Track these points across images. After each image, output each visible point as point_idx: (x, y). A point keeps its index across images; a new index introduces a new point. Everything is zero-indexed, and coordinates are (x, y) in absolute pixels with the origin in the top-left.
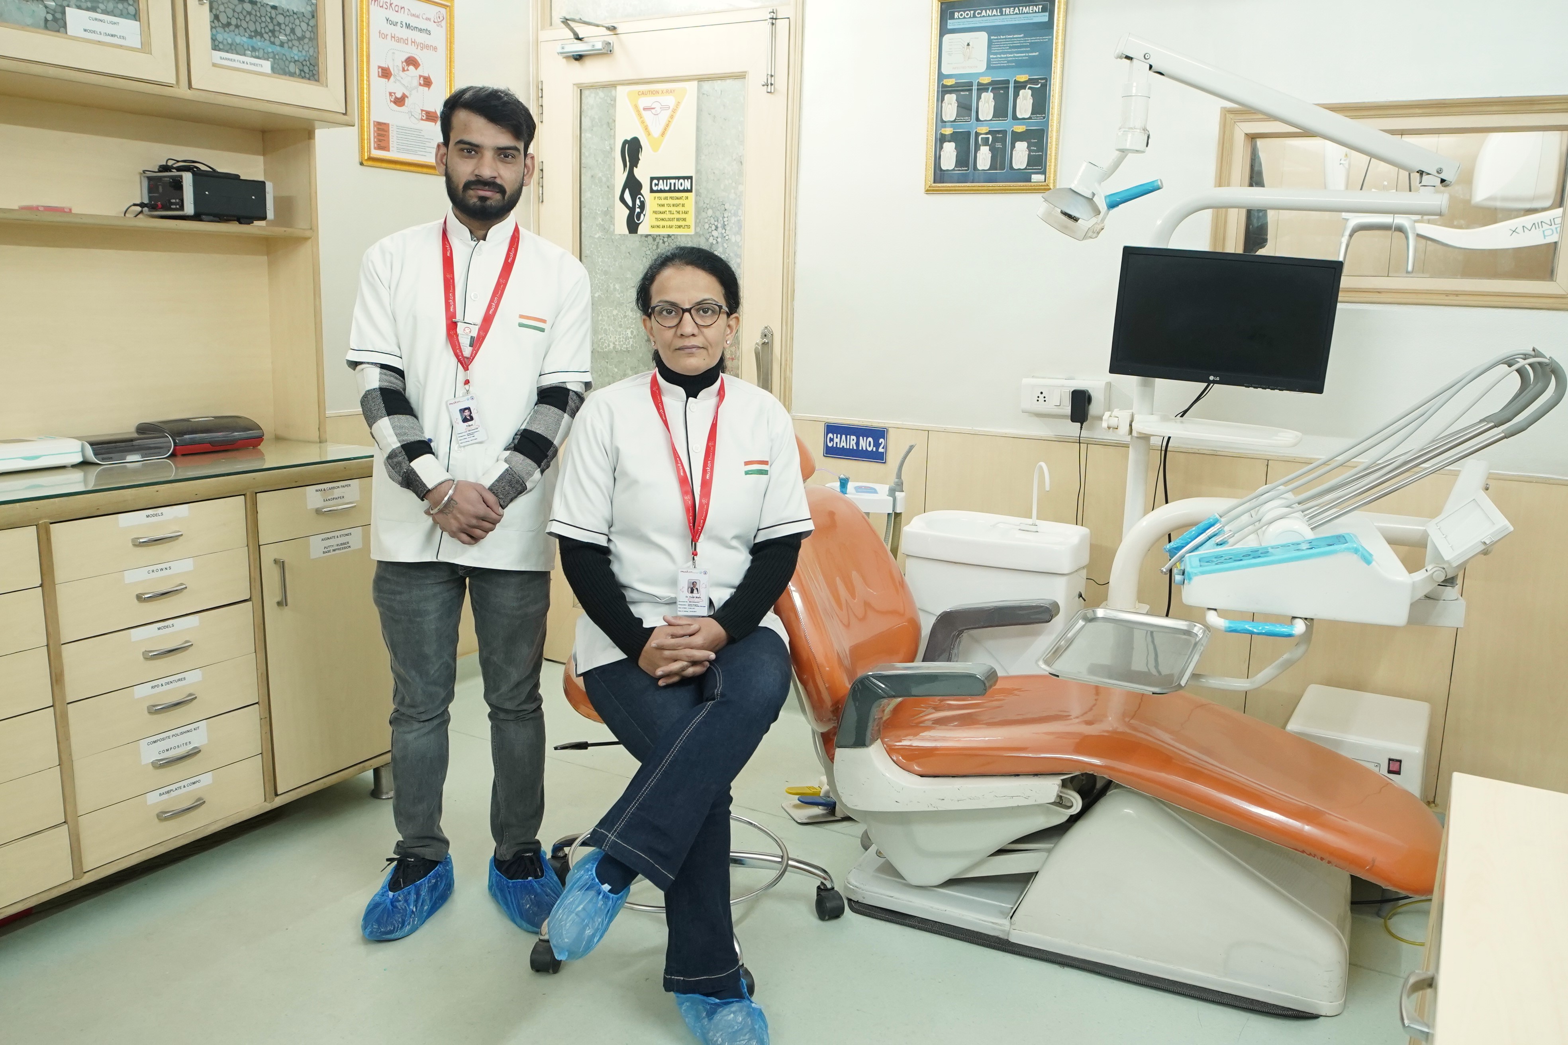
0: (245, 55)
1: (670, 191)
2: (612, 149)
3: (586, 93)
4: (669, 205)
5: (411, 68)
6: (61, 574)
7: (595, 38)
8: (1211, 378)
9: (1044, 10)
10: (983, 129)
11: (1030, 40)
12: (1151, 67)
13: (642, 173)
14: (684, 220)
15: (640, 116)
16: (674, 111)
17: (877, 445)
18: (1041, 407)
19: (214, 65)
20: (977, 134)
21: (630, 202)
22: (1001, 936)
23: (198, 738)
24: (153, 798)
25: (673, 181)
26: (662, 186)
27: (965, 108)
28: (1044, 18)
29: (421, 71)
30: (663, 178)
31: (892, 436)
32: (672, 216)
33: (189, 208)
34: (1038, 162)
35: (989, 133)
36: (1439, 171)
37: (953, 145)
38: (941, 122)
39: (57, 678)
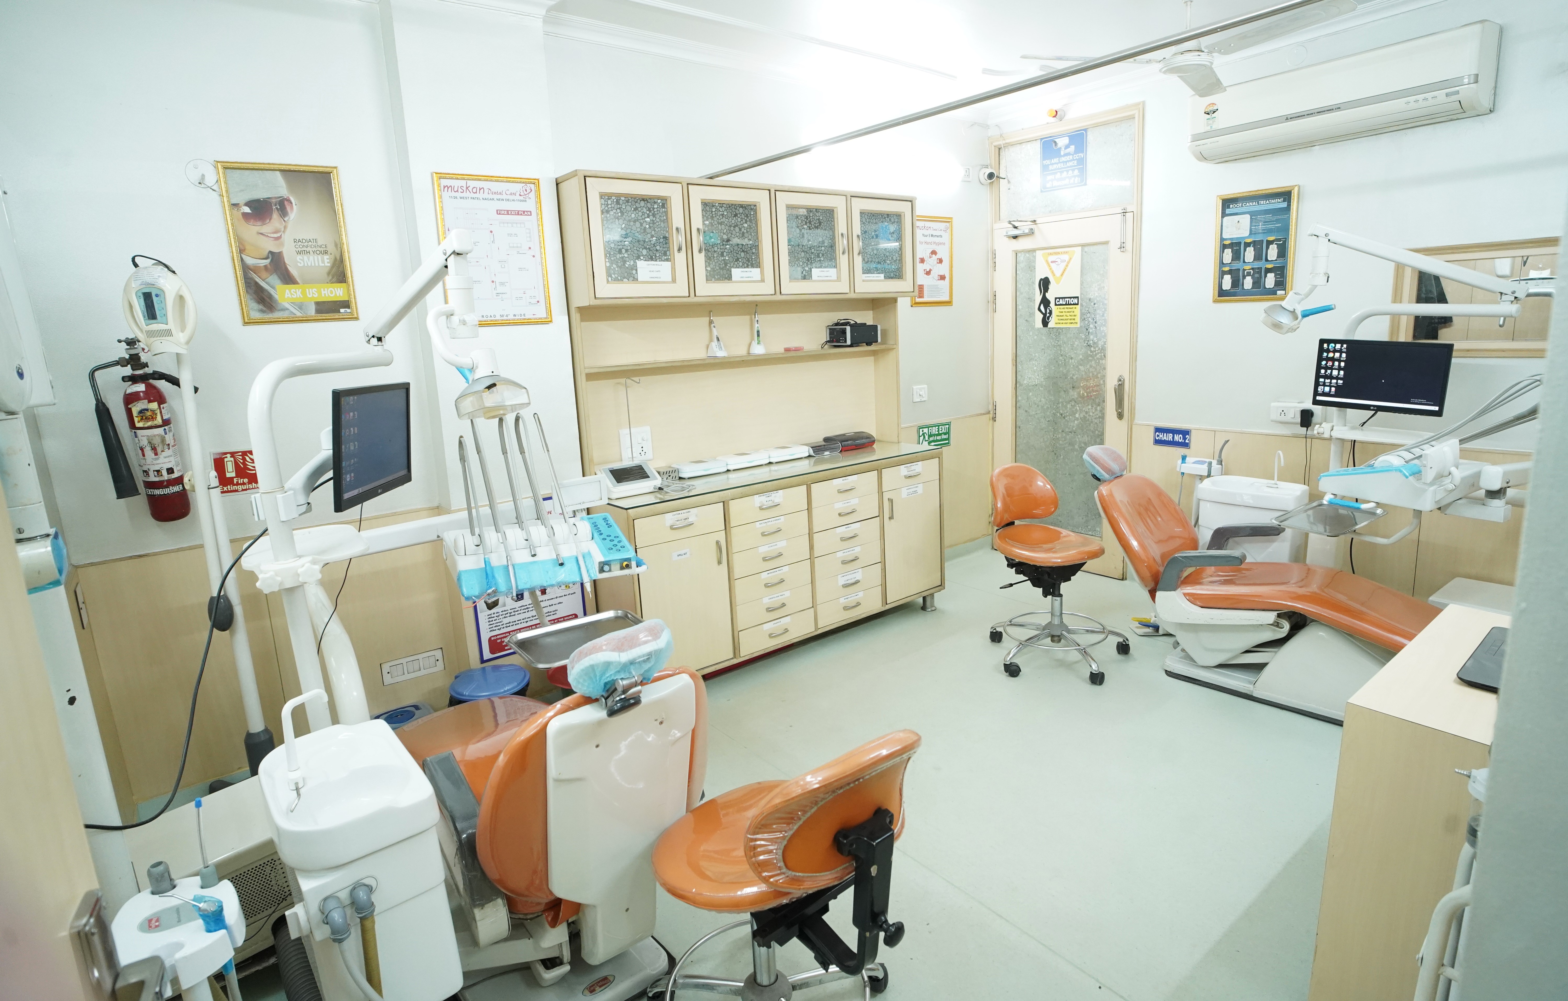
0: (874, 273)
1: (1066, 304)
2: (1033, 283)
3: (1019, 255)
4: (1065, 312)
5: (934, 255)
6: (814, 505)
7: (1024, 228)
9: (1284, 201)
10: (1247, 267)
11: (1276, 217)
13: (1050, 296)
14: (1074, 319)
15: (1049, 266)
16: (1068, 263)
17: (1185, 439)
18: (1283, 418)
19: (863, 281)
20: (1244, 270)
21: (1043, 311)
22: (1247, 692)
23: (858, 576)
24: (842, 600)
25: (1067, 299)
26: (1061, 302)
27: (1237, 256)
28: (1285, 205)
29: (938, 256)
30: (1062, 298)
31: (1193, 433)
32: (1067, 318)
33: (849, 342)
34: (1281, 284)
35: (1253, 269)
36: (1514, 293)
37: (1230, 276)
38: (1222, 264)
39: (811, 547)
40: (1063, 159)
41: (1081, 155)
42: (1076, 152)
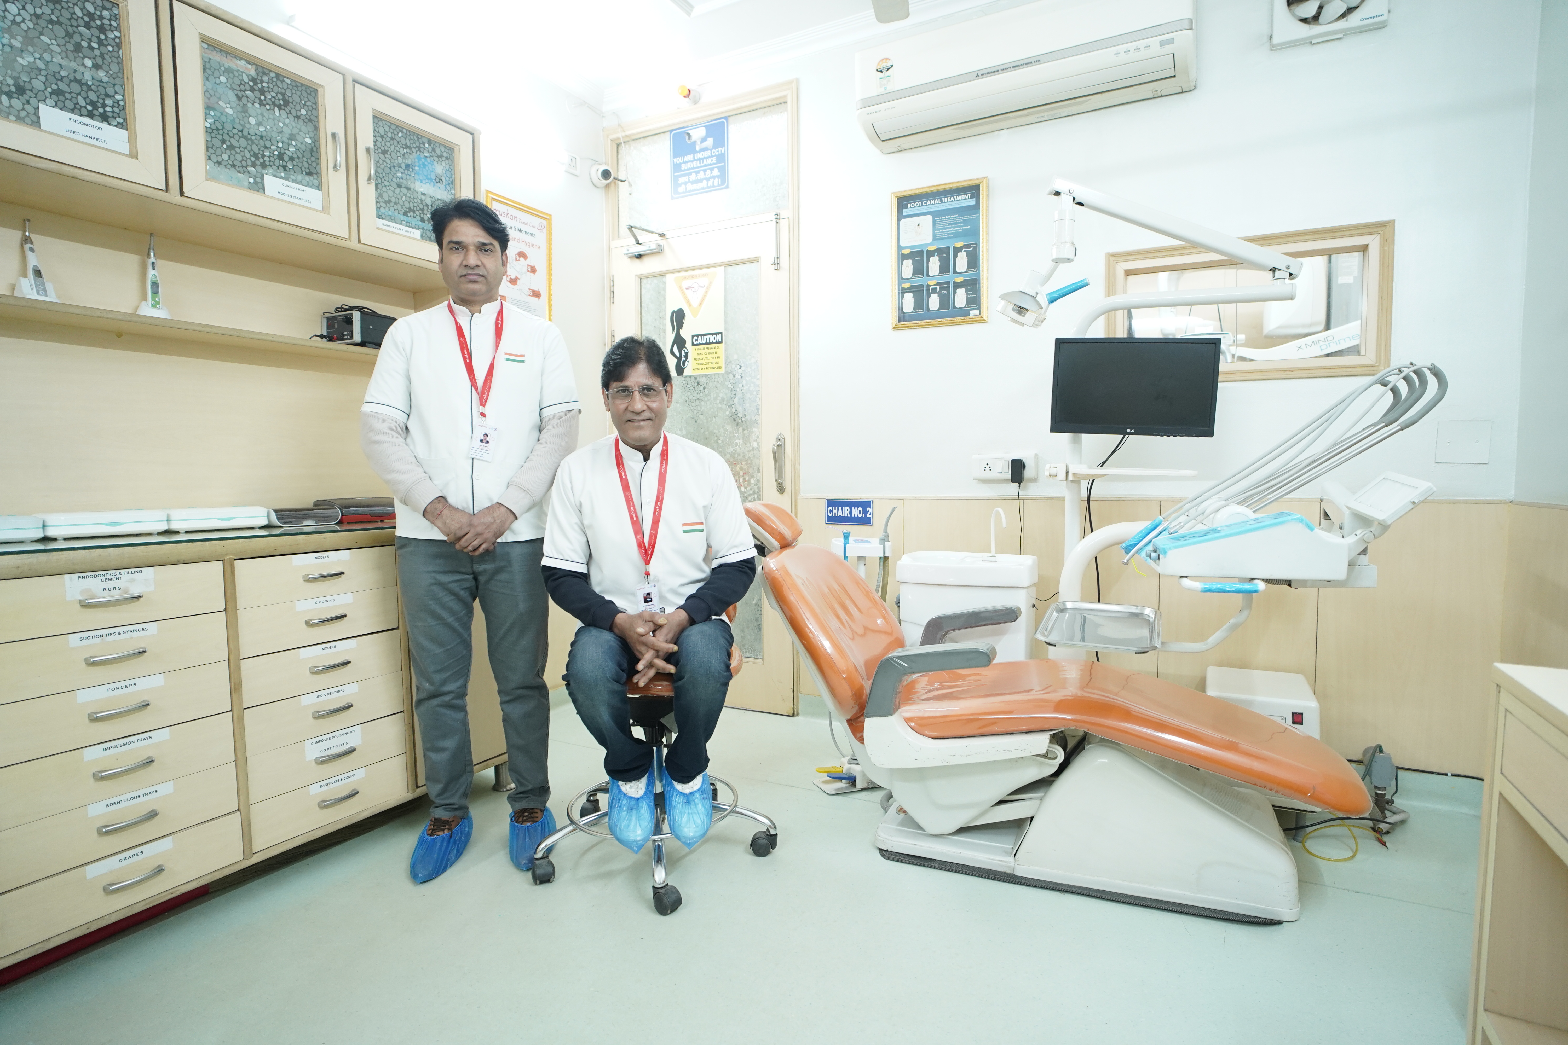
0: (401, 224)
1: (706, 344)
3: (644, 281)
4: (706, 354)
5: (522, 259)
6: (242, 604)
7: (651, 242)
8: (1128, 431)
9: (972, 197)
10: (932, 282)
11: (963, 218)
12: (1074, 199)
13: (685, 333)
14: (717, 363)
15: (683, 293)
16: (708, 288)
17: (865, 512)
18: (988, 475)
20: (928, 286)
21: (678, 354)
22: (1008, 871)
23: (353, 739)
24: (315, 789)
25: (708, 337)
26: (700, 340)
27: (918, 270)
28: (972, 202)
29: (528, 262)
30: (701, 335)
31: (876, 505)
32: (708, 361)
33: (357, 338)
34: (974, 301)
35: (938, 284)
36: (1288, 268)
37: (911, 294)
38: (901, 279)
39: (236, 687)
40: (699, 156)
41: (722, 150)
42: (715, 146)
